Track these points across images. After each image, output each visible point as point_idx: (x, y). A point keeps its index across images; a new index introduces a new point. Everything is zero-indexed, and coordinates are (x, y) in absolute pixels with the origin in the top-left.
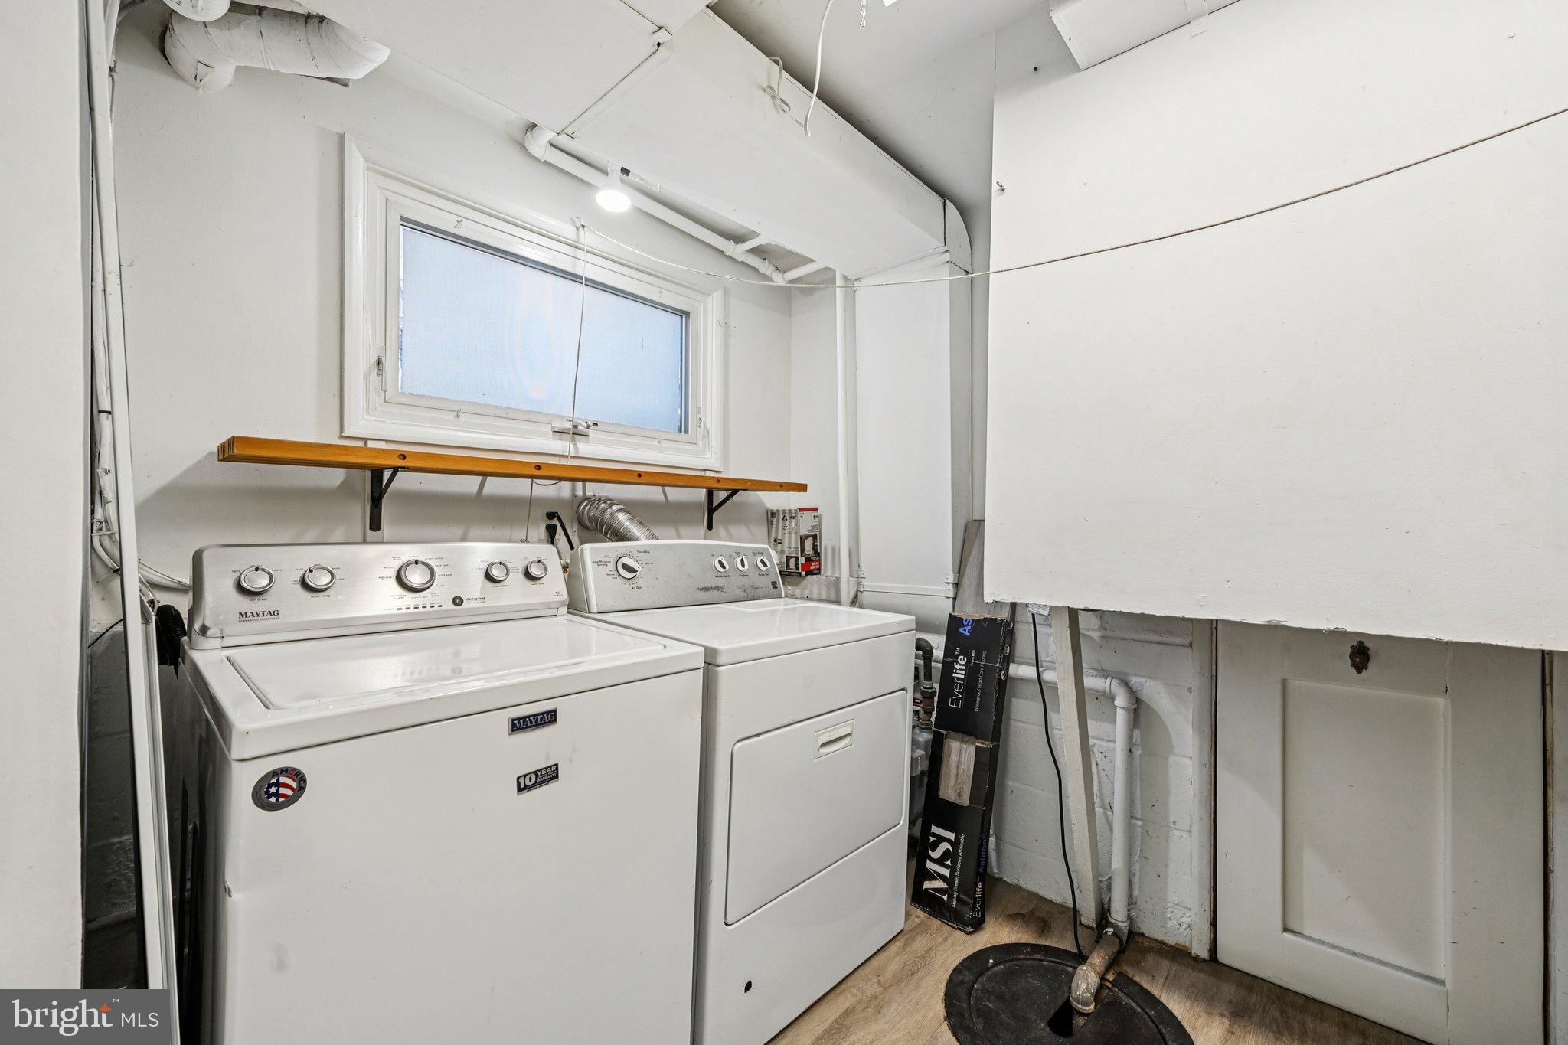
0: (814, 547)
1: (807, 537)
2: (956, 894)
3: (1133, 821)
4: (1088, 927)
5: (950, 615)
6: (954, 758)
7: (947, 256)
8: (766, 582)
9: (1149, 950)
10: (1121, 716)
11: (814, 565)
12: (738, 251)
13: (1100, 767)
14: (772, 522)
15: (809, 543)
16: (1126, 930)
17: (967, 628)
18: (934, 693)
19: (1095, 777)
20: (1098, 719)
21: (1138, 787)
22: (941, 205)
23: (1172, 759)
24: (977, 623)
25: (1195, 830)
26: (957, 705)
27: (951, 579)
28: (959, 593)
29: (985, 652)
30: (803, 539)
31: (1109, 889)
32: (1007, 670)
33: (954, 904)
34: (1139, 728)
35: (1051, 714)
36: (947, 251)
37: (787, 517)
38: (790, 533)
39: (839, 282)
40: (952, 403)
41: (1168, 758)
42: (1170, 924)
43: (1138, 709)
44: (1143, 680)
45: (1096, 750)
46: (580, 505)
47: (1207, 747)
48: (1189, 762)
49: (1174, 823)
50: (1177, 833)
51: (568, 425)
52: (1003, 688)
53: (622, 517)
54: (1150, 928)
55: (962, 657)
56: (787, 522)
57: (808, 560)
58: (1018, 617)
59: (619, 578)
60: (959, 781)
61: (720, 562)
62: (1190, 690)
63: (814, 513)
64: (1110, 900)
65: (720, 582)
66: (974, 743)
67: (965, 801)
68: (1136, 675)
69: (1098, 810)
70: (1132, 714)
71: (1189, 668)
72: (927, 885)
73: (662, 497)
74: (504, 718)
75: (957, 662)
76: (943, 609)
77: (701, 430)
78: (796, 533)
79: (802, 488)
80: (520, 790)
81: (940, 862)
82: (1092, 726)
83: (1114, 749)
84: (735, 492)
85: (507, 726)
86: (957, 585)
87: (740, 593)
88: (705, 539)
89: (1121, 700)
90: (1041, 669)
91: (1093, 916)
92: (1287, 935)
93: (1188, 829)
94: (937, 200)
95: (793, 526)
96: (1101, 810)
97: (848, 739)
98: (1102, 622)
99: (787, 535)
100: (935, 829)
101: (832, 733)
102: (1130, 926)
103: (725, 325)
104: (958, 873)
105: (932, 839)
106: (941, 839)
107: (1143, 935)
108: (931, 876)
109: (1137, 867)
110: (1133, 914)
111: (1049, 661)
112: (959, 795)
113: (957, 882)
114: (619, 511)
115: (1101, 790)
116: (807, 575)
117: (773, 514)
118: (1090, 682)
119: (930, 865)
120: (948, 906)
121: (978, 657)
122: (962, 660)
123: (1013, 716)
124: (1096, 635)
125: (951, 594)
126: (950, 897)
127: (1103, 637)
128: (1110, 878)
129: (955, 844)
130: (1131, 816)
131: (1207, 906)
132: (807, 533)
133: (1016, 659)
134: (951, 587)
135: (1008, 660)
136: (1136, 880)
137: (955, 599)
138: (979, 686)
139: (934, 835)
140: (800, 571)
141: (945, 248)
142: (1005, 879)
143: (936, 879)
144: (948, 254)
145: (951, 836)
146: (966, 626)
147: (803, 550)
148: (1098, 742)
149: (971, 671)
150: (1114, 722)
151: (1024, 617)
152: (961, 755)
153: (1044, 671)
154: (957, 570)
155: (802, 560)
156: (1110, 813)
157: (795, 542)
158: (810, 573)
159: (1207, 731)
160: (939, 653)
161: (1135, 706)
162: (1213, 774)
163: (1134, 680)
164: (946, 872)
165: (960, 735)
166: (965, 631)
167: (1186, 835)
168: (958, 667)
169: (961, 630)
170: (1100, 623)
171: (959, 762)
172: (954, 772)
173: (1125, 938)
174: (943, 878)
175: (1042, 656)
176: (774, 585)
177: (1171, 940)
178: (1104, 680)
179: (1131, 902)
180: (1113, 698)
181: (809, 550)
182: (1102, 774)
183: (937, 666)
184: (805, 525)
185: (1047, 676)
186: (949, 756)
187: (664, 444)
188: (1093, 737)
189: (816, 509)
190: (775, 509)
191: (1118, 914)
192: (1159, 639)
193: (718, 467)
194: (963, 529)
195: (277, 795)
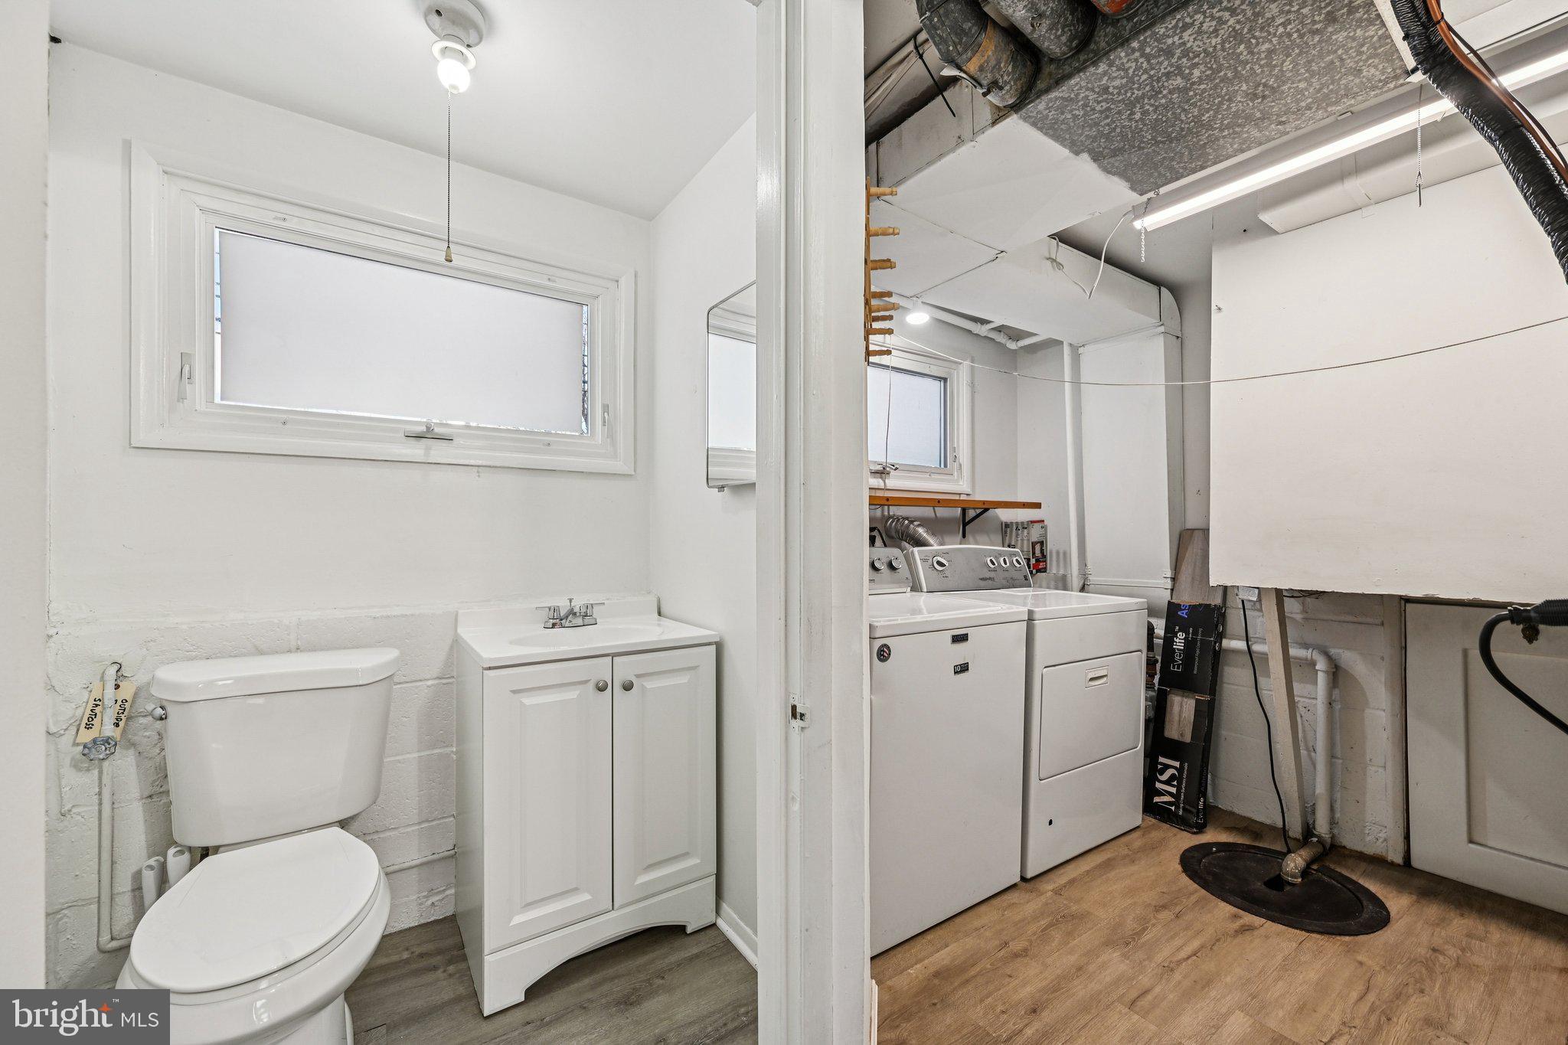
0: (1042, 551)
1: (1037, 543)
2: (1182, 805)
3: (1333, 760)
4: (1295, 839)
5: (1169, 602)
6: (1176, 709)
7: (1162, 329)
8: (1020, 576)
9: (1351, 856)
10: (1322, 679)
11: (1041, 565)
12: (982, 330)
13: (1304, 719)
14: (1006, 532)
15: (1038, 547)
16: (1329, 841)
17: (1185, 612)
18: (1157, 661)
19: (1300, 727)
20: (1301, 681)
21: (1338, 734)
22: (1157, 291)
23: (1367, 711)
24: (1193, 608)
25: (1389, 765)
26: (1178, 668)
27: (1169, 574)
28: (1176, 585)
29: (1201, 630)
30: (1034, 545)
31: (1314, 812)
32: (1221, 643)
33: (1181, 813)
34: (1338, 687)
35: (1260, 679)
36: (1162, 325)
37: (1020, 527)
38: (1022, 540)
39: (1066, 350)
40: (1168, 440)
41: (1363, 711)
42: (1368, 839)
43: (1336, 673)
44: (1341, 651)
45: (1300, 705)
46: (887, 522)
47: (1398, 702)
48: (1383, 714)
49: (1371, 760)
50: (1373, 769)
51: (879, 468)
52: (1217, 657)
53: (921, 530)
54: (1350, 841)
55: (1181, 633)
56: (1020, 532)
57: (1038, 561)
58: (1229, 604)
59: (935, 571)
60: (1181, 726)
61: (991, 560)
62: (1382, 658)
63: (1041, 525)
64: (1314, 821)
65: (992, 575)
66: (1194, 698)
67: (1188, 739)
68: (1334, 648)
69: (1303, 752)
70: (1331, 676)
71: (1382, 641)
72: (1156, 799)
73: (933, 515)
74: (948, 635)
75: (1177, 637)
76: (1164, 597)
77: (956, 465)
78: (1028, 540)
79: (1038, 506)
80: (955, 673)
81: (1168, 782)
82: (1297, 688)
83: (1316, 704)
84: (986, 510)
85: (950, 639)
86: (1174, 579)
87: (1004, 582)
88: (960, 544)
89: (1321, 665)
90: (1250, 643)
91: (1300, 829)
92: (1471, 845)
93: (1383, 765)
94: (1153, 289)
95: (1026, 534)
96: (1305, 752)
97: (1105, 678)
98: (1303, 606)
99: (1019, 542)
100: (1161, 759)
101: (1096, 672)
102: (1333, 837)
103: (972, 385)
104: (1183, 790)
105: (1159, 767)
106: (1167, 767)
107: (1344, 847)
108: (1160, 793)
109: (1338, 795)
110: (1336, 831)
111: (1257, 638)
112: (1182, 735)
113: (1183, 797)
114: (919, 526)
115: (1305, 737)
116: (1037, 572)
117: (1007, 525)
118: (1293, 652)
119: (1158, 785)
120: (1175, 814)
121: (1195, 633)
122: (1181, 635)
123: (1225, 680)
124: (1298, 617)
125: (1170, 587)
126: (1178, 807)
127: (1306, 619)
128: (1314, 804)
129: (1180, 770)
130: (1332, 756)
131: (1401, 823)
132: (1036, 540)
133: (1227, 636)
134: (1169, 581)
135: (1221, 636)
136: (1337, 806)
137: (1172, 590)
138: (1197, 655)
139: (1161, 764)
140: (1032, 569)
141: (1161, 323)
142: (1220, 806)
143: (1164, 795)
144: (1163, 327)
145: (1177, 764)
146: (1184, 610)
147: (1034, 553)
148: (1302, 700)
149: (1189, 644)
150: (1315, 683)
151: (1234, 603)
152: (1183, 709)
153: (1252, 644)
154: (1173, 567)
155: (1033, 561)
156: (1313, 754)
157: (1027, 547)
158: (1039, 571)
159: (1398, 689)
160: (1160, 631)
161: (1334, 670)
162: (1404, 722)
163: (1333, 651)
164: (1174, 790)
165: (1180, 692)
166: (1183, 614)
167: (1381, 770)
168: (1178, 640)
169: (1179, 613)
170: (1302, 608)
171: (1181, 712)
172: (1176, 718)
173: (1328, 846)
174: (1171, 794)
175: (1251, 634)
176: (1026, 578)
177: (1369, 850)
178: (1306, 650)
179: (1333, 822)
180: (1313, 664)
181: (1038, 553)
182: (1306, 724)
183: (1158, 642)
184: (1035, 534)
185: (1255, 648)
186: (1172, 706)
187: (933, 476)
188: (1298, 696)
189: (1043, 521)
190: (1009, 521)
191: (1322, 827)
192: (1355, 620)
193: (969, 491)
194: (1178, 536)
195: (883, 655)
